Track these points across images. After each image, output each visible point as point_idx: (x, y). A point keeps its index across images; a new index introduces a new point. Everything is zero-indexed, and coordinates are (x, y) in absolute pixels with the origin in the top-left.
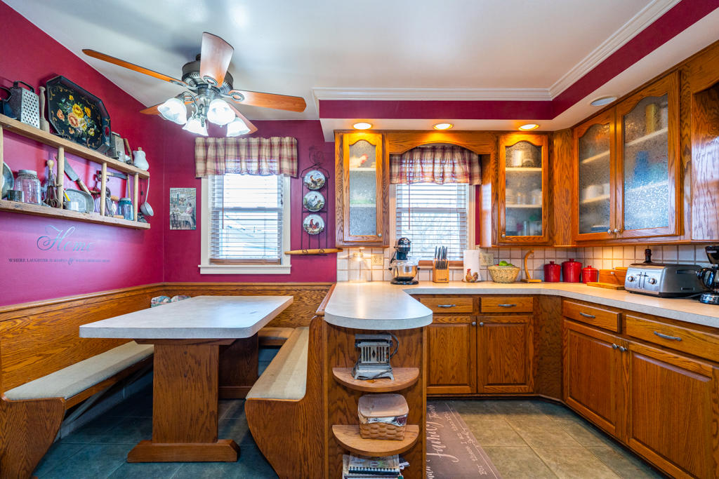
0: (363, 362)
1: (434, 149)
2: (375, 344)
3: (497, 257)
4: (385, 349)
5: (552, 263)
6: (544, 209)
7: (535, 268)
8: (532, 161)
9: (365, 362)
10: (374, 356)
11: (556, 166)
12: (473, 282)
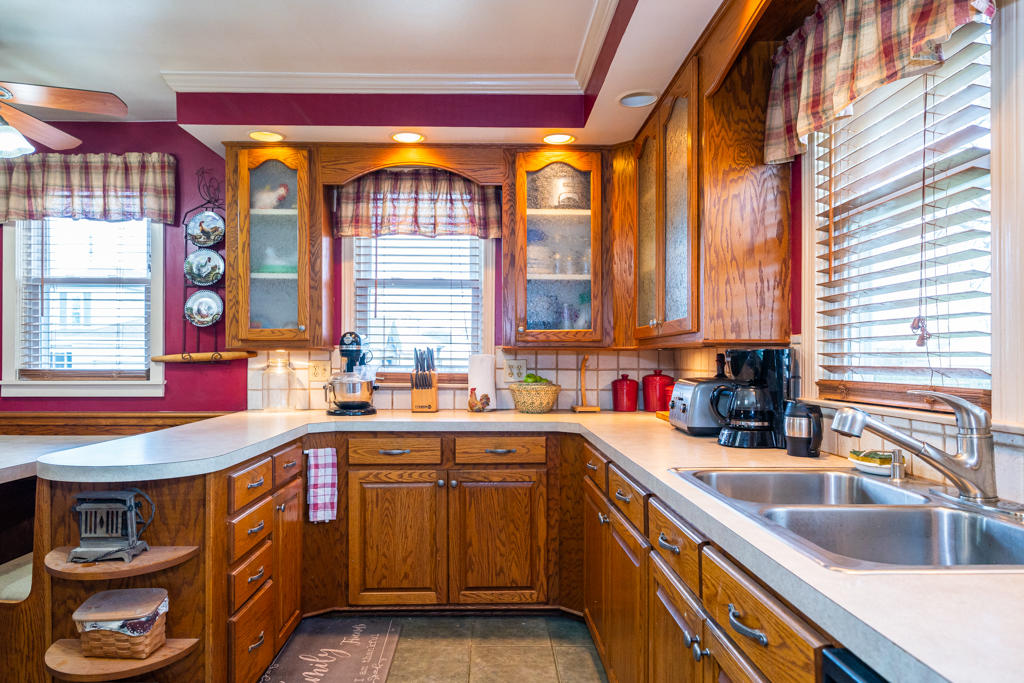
0: (84, 535)
1: (416, 174)
2: (104, 506)
3: (533, 366)
4: (120, 514)
5: (625, 377)
6: (595, 282)
7: (600, 387)
8: (575, 197)
9: (88, 535)
10: (102, 526)
11: (616, 208)
12: (479, 411)
